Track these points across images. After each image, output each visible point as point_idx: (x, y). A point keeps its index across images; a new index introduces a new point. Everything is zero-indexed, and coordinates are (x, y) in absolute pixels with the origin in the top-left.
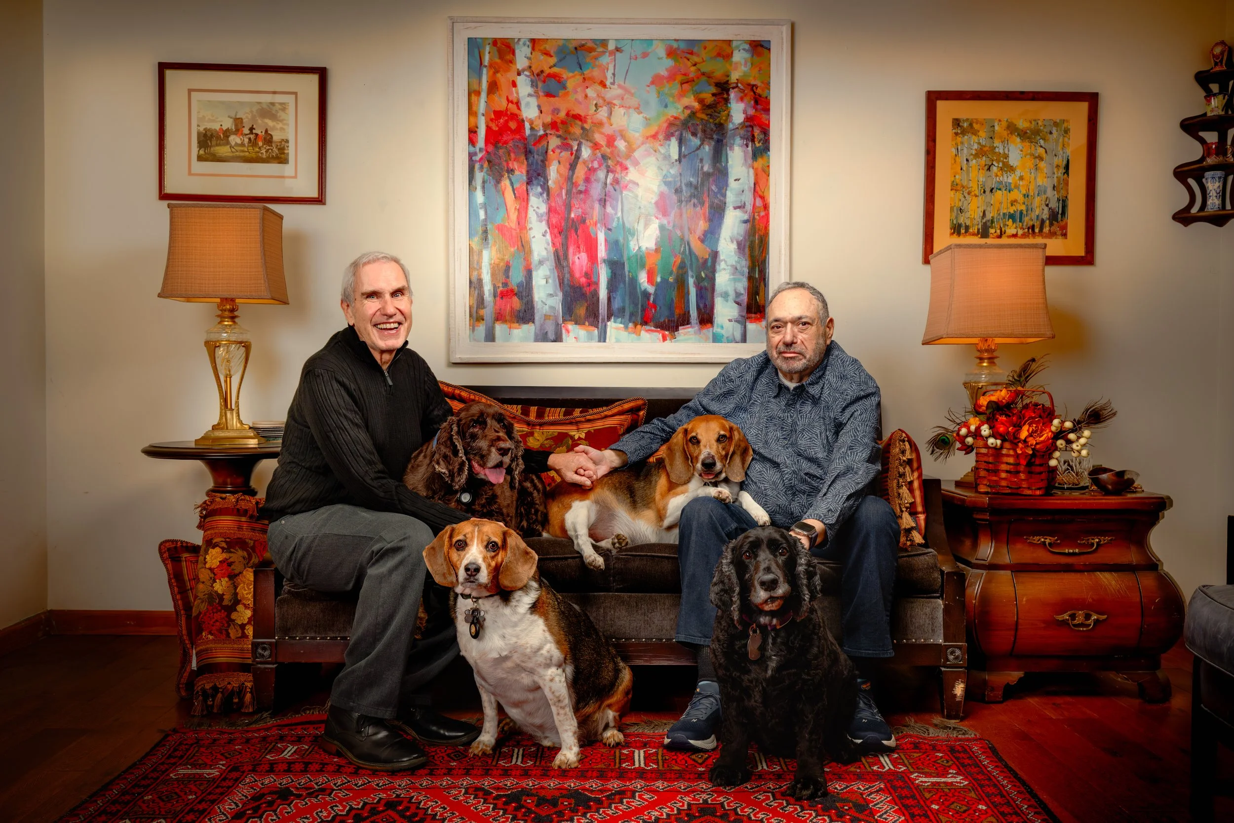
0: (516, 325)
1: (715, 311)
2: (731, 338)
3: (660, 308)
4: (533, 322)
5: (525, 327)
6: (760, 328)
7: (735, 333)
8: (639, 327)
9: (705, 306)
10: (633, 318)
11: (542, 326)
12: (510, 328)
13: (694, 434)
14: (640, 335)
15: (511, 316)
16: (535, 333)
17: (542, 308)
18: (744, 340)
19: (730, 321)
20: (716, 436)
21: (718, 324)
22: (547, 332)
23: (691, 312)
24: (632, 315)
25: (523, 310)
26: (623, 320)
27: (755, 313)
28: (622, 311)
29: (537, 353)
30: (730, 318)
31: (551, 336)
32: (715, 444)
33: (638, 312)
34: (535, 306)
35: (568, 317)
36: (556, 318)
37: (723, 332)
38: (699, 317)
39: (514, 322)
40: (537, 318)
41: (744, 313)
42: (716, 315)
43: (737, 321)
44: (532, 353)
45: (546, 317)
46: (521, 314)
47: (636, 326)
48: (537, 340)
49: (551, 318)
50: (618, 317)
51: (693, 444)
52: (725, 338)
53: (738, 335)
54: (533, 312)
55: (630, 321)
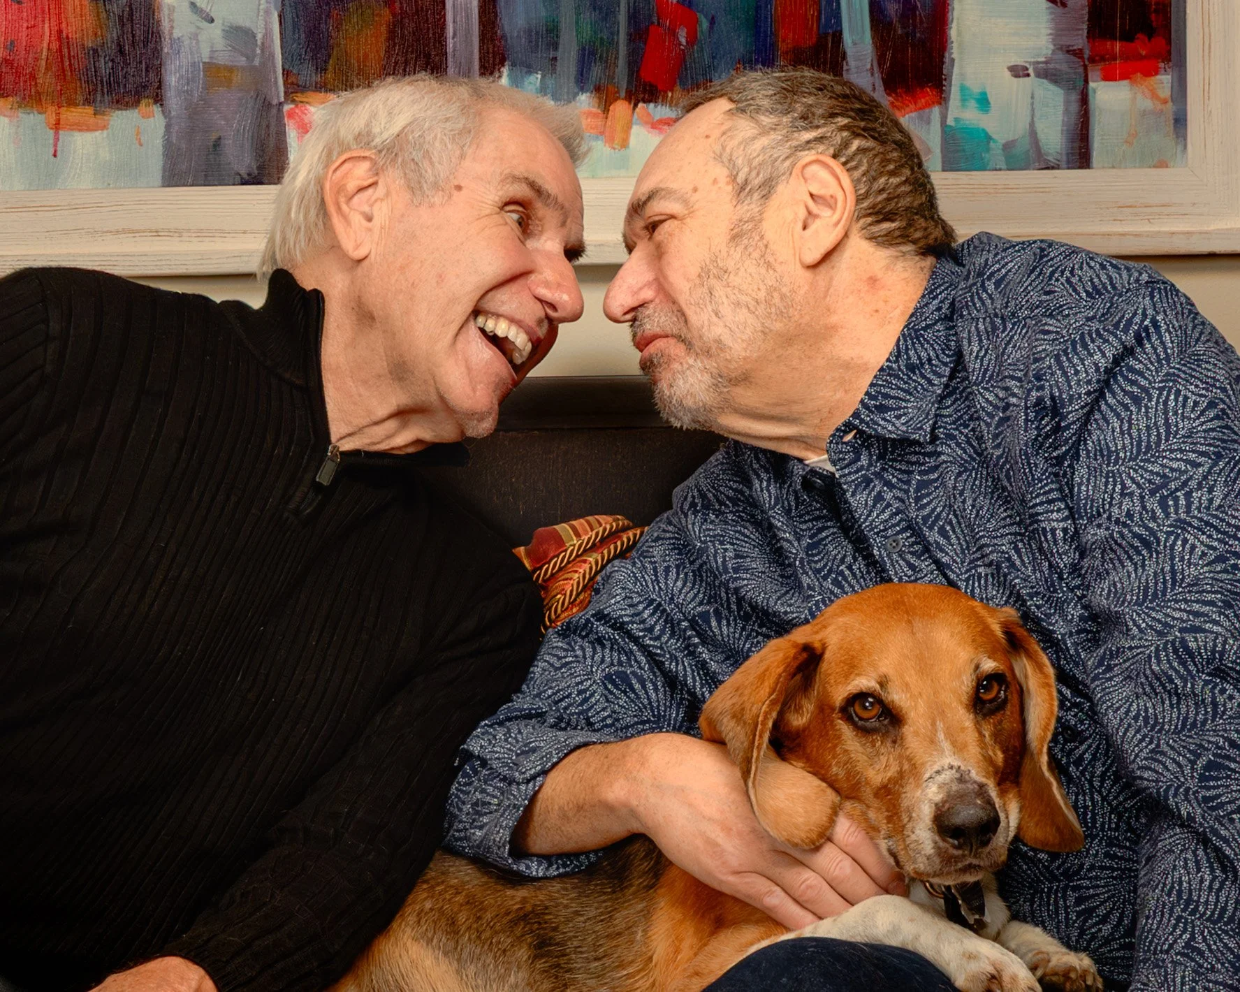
0: (81, 113)
1: (953, 33)
2: (1024, 145)
3: (712, 21)
4: (158, 99)
5: (123, 120)
6: (1146, 103)
7: (1040, 127)
8: (620, 108)
9: (909, 11)
10: (596, 70)
11: (195, 113)
12: (57, 126)
13: (865, 682)
14: (625, 144)
15: (61, 75)
16: (168, 146)
17: (195, 37)
18: (1080, 154)
19: (1018, 72)
20: (966, 683)
21: (963, 88)
22: (217, 144)
23: (847, 38)
24: (588, 56)
25: (112, 50)
26: (550, 82)
27: (1127, 37)
28: (548, 37)
29: (179, 233)
30: (1018, 61)
31: (240, 157)
32: (965, 719)
33: (613, 43)
34: (165, 24)
35: (307, 73)
36: (260, 75)
37: (988, 123)
38: (881, 59)
39: (72, 103)
40: (172, 79)
41: (1080, 40)
42: (955, 51)
43: (1047, 73)
44: (157, 233)
45: (215, 73)
46: (104, 67)
47: (606, 105)
48: (174, 176)
49: (237, 78)
50: (530, 69)
51: (864, 731)
52: (996, 147)
53: (1053, 137)
54: (157, 52)
55: (582, 81)
